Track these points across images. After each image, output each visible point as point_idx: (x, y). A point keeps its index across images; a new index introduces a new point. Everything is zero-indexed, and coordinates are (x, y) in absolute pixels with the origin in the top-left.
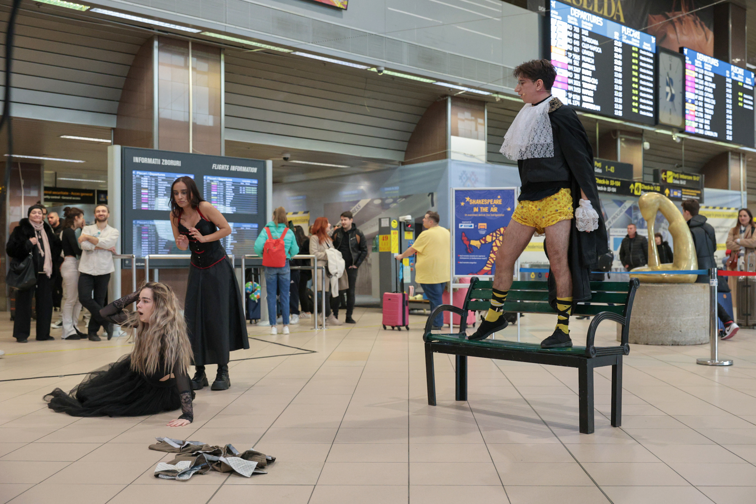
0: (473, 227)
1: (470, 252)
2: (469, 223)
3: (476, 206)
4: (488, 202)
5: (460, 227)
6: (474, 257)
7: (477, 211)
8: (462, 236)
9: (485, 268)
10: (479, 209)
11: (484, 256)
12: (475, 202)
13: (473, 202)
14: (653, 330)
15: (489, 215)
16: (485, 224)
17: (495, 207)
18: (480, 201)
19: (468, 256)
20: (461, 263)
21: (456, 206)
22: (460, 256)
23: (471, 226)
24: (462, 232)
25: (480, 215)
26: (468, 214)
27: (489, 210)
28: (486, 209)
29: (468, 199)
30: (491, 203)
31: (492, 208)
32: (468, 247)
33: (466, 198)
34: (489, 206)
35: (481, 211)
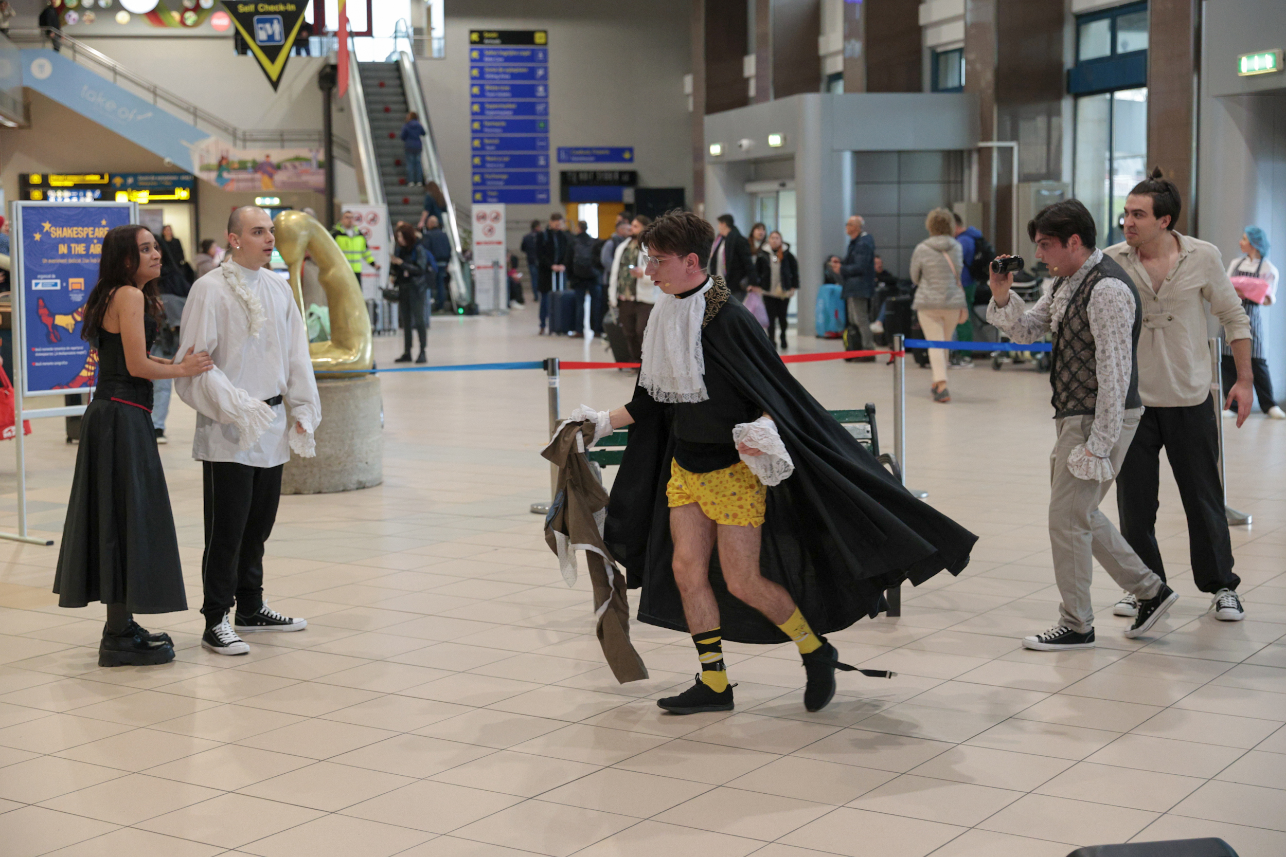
0: (59, 287)
1: (54, 340)
2: (51, 279)
3: (63, 240)
4: (85, 233)
5: (34, 288)
6: (61, 351)
7: (66, 251)
8: (38, 305)
9: (84, 373)
10: (69, 248)
11: (82, 348)
12: (60, 232)
13: (57, 233)
14: (330, 465)
15: (87, 261)
16: (81, 280)
17: (98, 243)
18: (70, 231)
19: (51, 349)
20: (37, 364)
21: (24, 242)
22: (37, 350)
23: (56, 285)
24: (38, 299)
25: (71, 261)
26: (48, 258)
27: (87, 249)
28: (80, 249)
29: (47, 226)
30: (91, 236)
31: (92, 246)
32: (51, 330)
33: (44, 224)
34: (87, 241)
35: (73, 252)
